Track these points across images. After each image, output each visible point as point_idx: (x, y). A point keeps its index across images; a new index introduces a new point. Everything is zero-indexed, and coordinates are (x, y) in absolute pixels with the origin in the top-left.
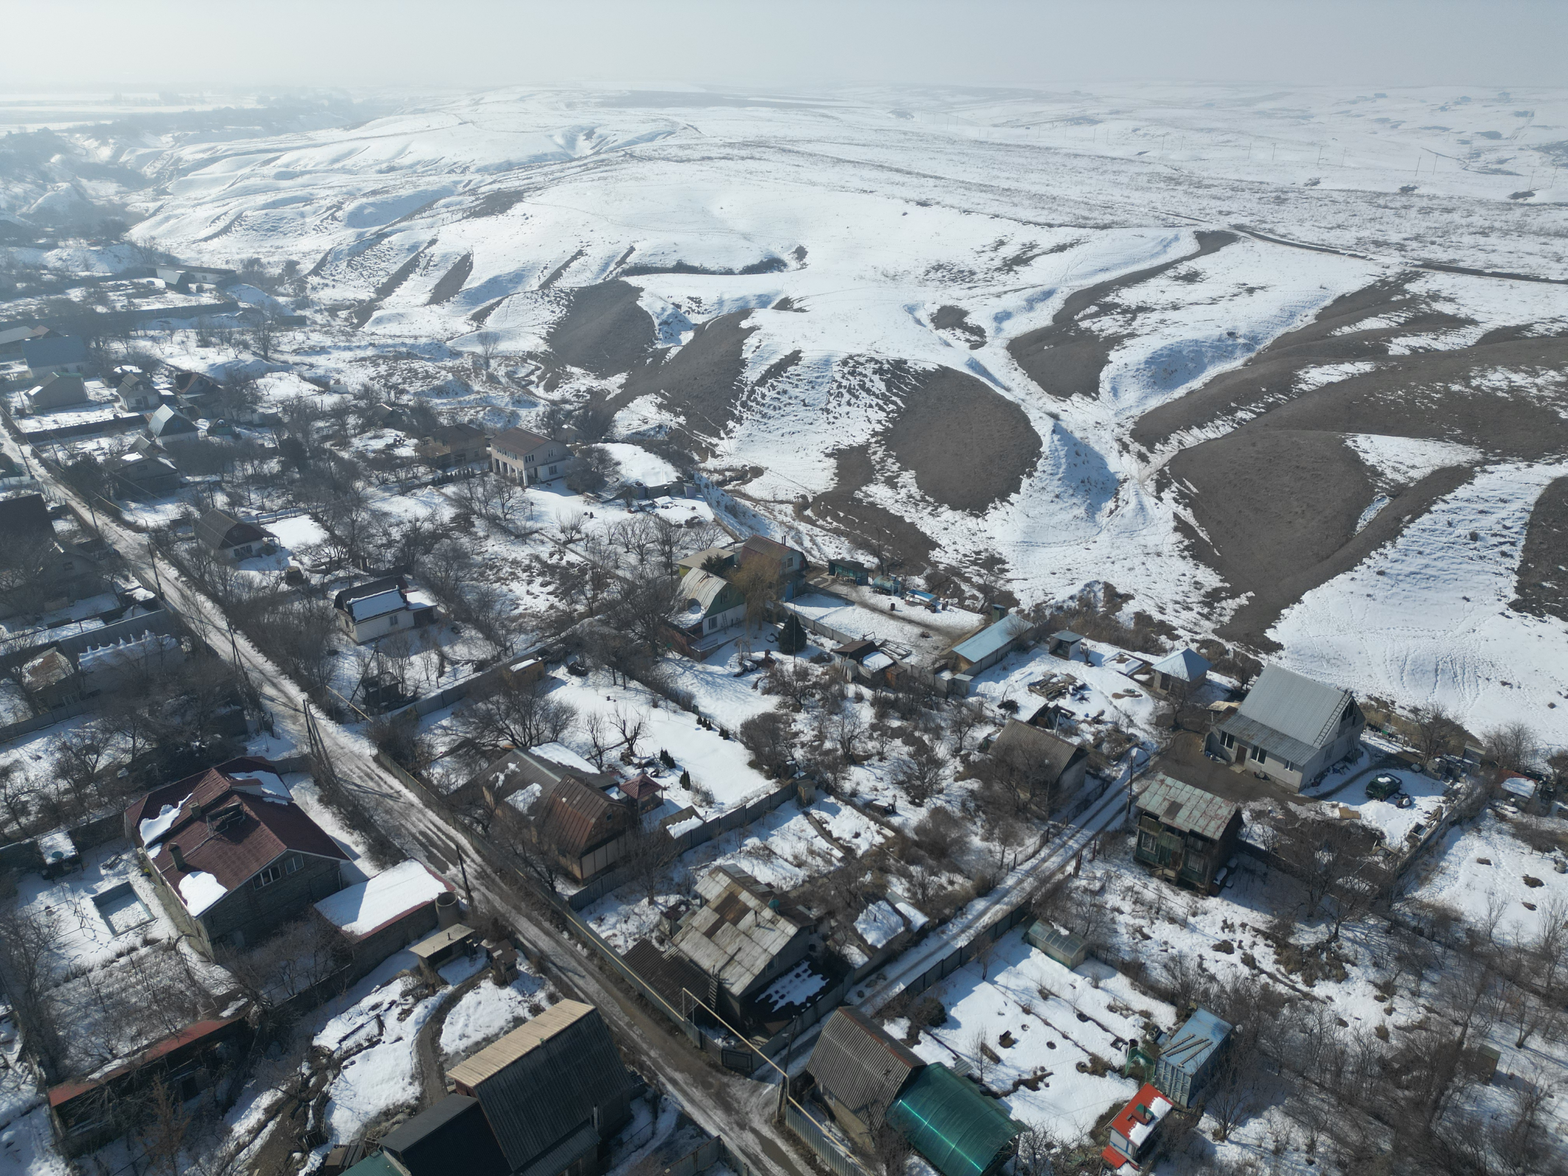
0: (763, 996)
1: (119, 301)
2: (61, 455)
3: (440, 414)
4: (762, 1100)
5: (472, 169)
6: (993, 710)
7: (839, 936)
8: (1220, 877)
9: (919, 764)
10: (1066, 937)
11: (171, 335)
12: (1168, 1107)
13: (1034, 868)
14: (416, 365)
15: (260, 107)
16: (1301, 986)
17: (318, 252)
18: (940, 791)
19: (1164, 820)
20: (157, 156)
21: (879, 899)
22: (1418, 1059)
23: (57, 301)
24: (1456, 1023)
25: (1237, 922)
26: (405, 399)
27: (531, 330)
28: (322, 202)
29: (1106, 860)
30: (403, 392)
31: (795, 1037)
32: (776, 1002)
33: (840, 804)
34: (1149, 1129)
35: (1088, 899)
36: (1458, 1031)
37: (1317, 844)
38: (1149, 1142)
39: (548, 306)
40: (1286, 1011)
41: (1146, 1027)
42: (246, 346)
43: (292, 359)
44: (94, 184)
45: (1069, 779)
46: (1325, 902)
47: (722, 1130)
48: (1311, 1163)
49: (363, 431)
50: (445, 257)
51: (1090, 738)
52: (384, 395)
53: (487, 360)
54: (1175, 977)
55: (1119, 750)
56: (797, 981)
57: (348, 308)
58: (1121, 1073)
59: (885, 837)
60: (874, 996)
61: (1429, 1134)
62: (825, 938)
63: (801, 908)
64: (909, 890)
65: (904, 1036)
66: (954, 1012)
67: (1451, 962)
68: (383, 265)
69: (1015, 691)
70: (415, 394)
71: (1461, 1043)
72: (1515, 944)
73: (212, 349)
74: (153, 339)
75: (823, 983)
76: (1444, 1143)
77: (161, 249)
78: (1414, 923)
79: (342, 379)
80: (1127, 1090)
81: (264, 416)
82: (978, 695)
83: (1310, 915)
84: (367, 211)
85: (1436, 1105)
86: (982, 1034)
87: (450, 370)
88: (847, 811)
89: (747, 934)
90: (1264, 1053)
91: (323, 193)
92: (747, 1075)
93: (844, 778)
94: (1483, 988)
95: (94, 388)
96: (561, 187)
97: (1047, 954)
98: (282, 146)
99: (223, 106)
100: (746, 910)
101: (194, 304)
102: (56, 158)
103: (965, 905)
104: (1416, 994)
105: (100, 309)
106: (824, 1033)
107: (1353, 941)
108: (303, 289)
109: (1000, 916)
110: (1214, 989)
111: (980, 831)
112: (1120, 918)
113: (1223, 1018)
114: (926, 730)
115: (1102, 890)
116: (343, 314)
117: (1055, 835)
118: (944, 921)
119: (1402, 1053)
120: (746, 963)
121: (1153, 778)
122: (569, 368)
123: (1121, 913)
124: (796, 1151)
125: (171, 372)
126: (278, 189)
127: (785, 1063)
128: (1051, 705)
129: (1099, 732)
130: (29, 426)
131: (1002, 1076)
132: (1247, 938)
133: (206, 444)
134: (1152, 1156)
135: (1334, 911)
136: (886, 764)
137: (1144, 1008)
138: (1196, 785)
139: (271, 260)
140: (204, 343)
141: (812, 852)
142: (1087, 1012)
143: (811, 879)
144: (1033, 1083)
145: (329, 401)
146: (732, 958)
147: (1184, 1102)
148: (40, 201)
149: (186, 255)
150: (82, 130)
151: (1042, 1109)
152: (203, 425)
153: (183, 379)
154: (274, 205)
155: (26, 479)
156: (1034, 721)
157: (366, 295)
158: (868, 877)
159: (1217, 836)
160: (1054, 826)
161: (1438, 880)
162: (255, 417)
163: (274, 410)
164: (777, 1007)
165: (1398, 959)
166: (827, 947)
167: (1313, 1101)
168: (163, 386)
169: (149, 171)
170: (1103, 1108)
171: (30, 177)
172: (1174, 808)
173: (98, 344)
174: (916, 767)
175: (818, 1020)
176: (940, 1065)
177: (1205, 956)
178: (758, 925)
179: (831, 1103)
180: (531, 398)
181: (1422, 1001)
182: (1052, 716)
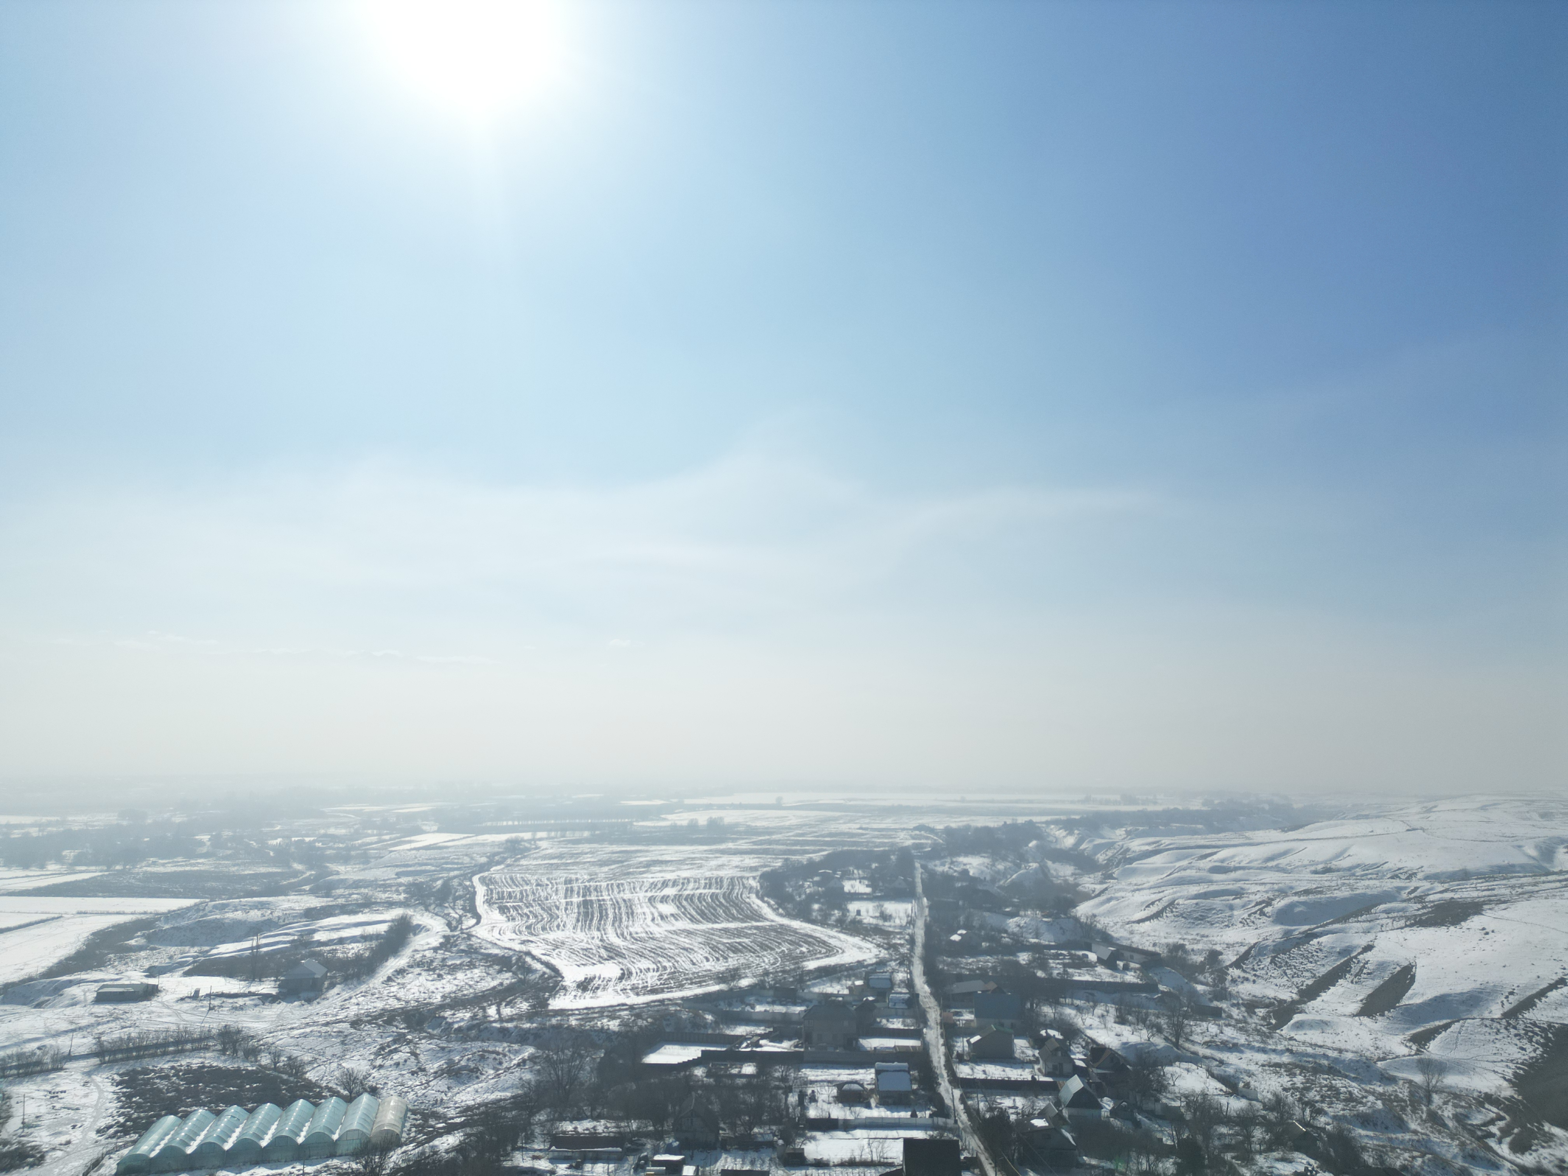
1: (1056, 968)
2: (982, 1106)
3: (1364, 1149)
5: (1420, 876)
11: (1094, 1007)
14: (1338, 1083)
15: (1204, 809)
17: (1242, 944)
20: (1110, 846)
23: (1009, 962)
26: (1322, 1120)
27: (1490, 1066)
28: (1252, 897)
30: (1320, 1112)
39: (1515, 1040)
42: (1160, 1030)
43: (1203, 1051)
44: (1057, 866)
49: (1269, 1149)
50: (1382, 966)
52: (1297, 1111)
53: (1428, 1093)
57: (1267, 1006)
68: (1310, 966)
70: (1335, 1118)
73: (1128, 1028)
74: (1079, 1009)
77: (1099, 926)
79: (1252, 1083)
81: (1166, 1107)
84: (1297, 910)
87: (1380, 1096)
91: (1254, 888)
95: (1021, 1045)
96: (1533, 902)
98: (1220, 843)
99: (1172, 807)
101: (1118, 980)
102: (1033, 844)
105: (1040, 974)
108: (1223, 980)
116: (1261, 1012)
122: (1547, 1127)
125: (1087, 1043)
126: (1211, 882)
130: (964, 1071)
133: (1107, 1125)
139: (1196, 947)
140: (1121, 1020)
145: (1236, 1105)
148: (1014, 877)
149: (1118, 933)
150: (1056, 822)
152: (1108, 1104)
153: (1097, 1052)
154: (1205, 895)
155: (950, 1122)
157: (1287, 995)
162: (1158, 1108)
163: (1177, 1104)
168: (1078, 1057)
169: (1101, 858)
171: (1011, 857)
173: (1032, 1005)
180: (1490, 1156)
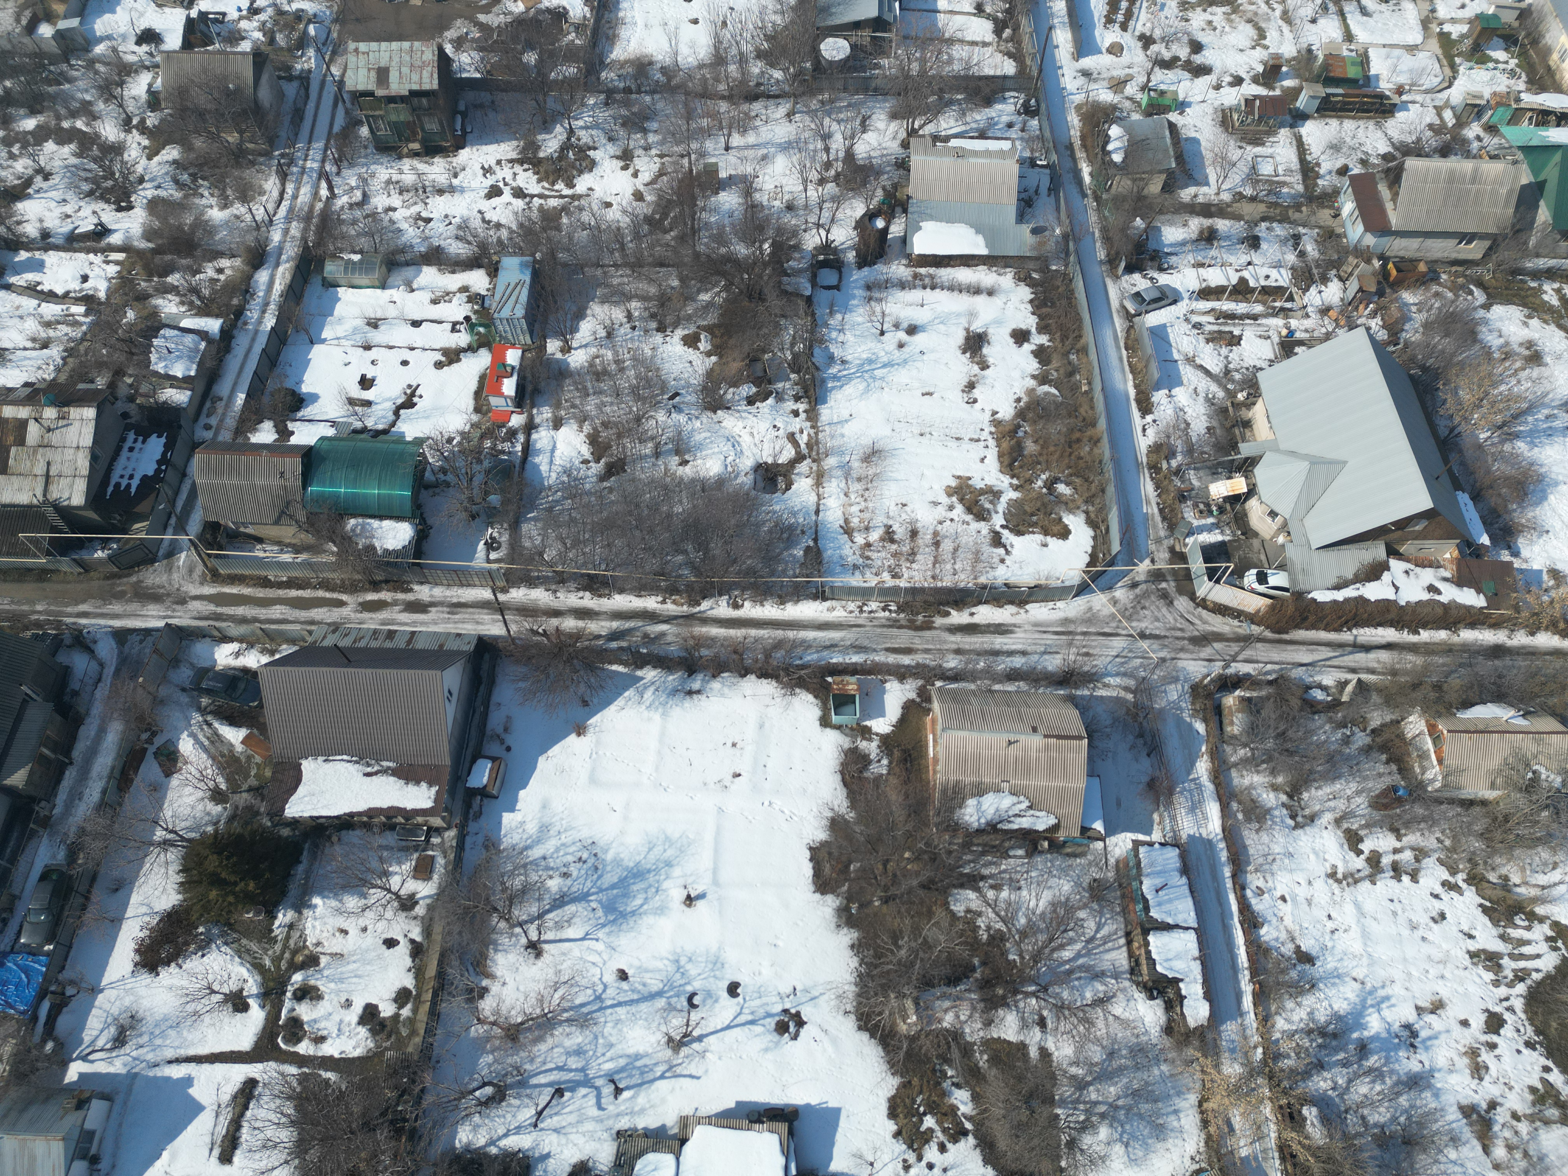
0: (110, 489)
4: (183, 571)
6: (133, 52)
7: (144, 388)
8: (458, 127)
9: (95, 160)
10: (361, 262)
12: (520, 352)
13: (291, 210)
16: (567, 192)
18: (141, 180)
19: (380, 93)
21: (159, 329)
22: (669, 201)
24: (682, 156)
25: (493, 162)
29: (351, 165)
31: (173, 502)
32: (129, 486)
33: (38, 254)
34: (515, 378)
35: (358, 213)
36: (685, 161)
37: (519, 47)
38: (520, 388)
40: (565, 220)
41: (470, 300)
45: (265, 95)
46: (550, 104)
47: (165, 617)
48: (634, 328)
51: (258, 35)
54: (469, 243)
55: (295, 35)
56: (135, 454)
58: (471, 349)
59: (117, 263)
60: (222, 421)
61: (697, 255)
62: (131, 399)
63: (81, 386)
64: (182, 303)
65: (276, 436)
66: (305, 388)
67: (660, 105)
69: (142, 15)
71: (691, 170)
72: (696, 63)
75: (163, 440)
76: (708, 256)
78: (622, 85)
80: (482, 360)
82: (101, 40)
83: (545, 122)
85: (694, 231)
86: (342, 390)
88: (51, 258)
89: (44, 445)
90: (565, 265)
92: (152, 560)
93: (19, 223)
94: (689, 116)
97: (353, 287)
100: (22, 425)
103: (248, 285)
104: (647, 148)
106: (198, 481)
107: (586, 128)
109: (288, 277)
110: (504, 234)
111: (213, 201)
112: (396, 216)
113: (522, 255)
114: (74, 114)
115: (365, 195)
117: (289, 165)
118: (239, 312)
119: (657, 204)
120: (67, 470)
121: (345, 51)
123: (394, 210)
124: (248, 586)
127: (181, 528)
128: (194, 14)
129: (264, 23)
131: (380, 413)
132: (505, 173)
134: (527, 396)
135: (559, 108)
136: (55, 180)
137: (460, 285)
138: (389, 39)
141: (48, 325)
142: (417, 317)
143: (70, 352)
144: (409, 403)
146: (47, 476)
147: (529, 342)
151: (427, 417)
156: (188, 44)
158: (131, 315)
159: (435, 85)
160: (282, 155)
161: (624, 33)
164: (133, 490)
165: (623, 125)
166: (140, 406)
167: (615, 281)
170: (473, 385)
172: (382, 74)
174: (93, 166)
175: (184, 475)
176: (323, 439)
177: (484, 209)
178: (49, 430)
179: (250, 530)
181: (654, 152)
182: (202, 27)
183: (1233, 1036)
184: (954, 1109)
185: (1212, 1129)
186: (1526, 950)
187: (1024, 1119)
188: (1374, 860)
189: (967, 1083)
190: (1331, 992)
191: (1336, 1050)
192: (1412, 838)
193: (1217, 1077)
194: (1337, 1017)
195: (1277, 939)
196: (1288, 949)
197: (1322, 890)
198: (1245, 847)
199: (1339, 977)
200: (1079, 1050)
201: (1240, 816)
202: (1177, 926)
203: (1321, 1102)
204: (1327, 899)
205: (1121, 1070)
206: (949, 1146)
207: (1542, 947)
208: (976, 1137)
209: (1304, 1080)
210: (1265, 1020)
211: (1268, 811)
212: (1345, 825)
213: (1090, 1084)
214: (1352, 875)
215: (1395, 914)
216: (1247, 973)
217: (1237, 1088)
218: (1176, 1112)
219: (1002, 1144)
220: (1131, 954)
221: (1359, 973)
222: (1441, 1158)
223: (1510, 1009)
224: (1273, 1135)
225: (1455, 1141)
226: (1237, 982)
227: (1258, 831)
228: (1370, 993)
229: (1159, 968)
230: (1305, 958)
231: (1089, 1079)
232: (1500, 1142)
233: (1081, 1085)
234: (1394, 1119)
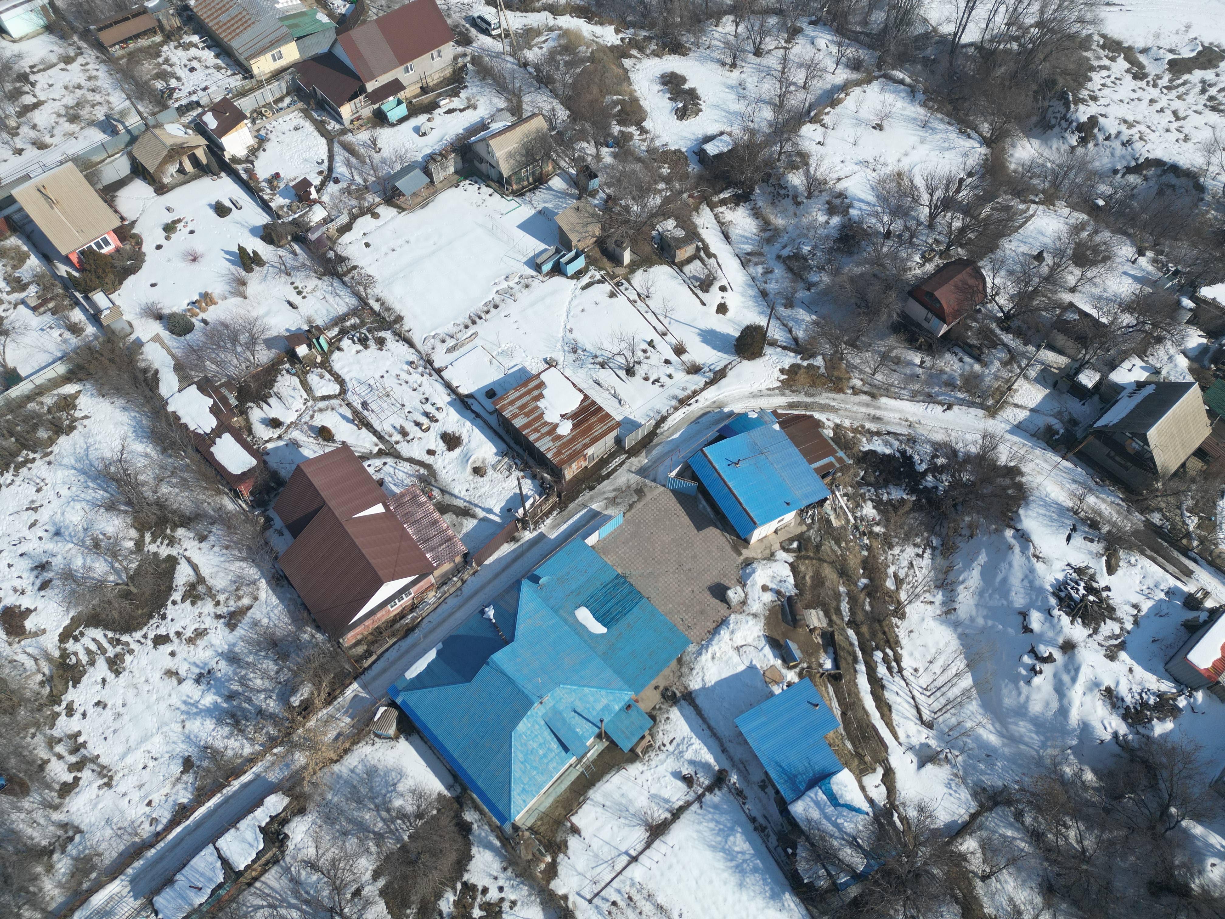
183: (277, 770)
184: (456, 904)
185: (347, 745)
186: (93, 647)
187: (427, 856)
188: (78, 767)
189: (435, 909)
190: (203, 735)
191: (243, 710)
192: (42, 753)
193: (312, 764)
194: (219, 721)
195: (186, 789)
196: (189, 778)
197: (123, 785)
198: (121, 855)
199: (188, 737)
200: (357, 856)
201: (93, 875)
202: (220, 857)
203: (284, 698)
204: (130, 778)
205: (350, 821)
206: (480, 888)
207: (86, 641)
208: (462, 876)
209: (277, 716)
210: (251, 760)
211: (76, 859)
212: (57, 801)
213: (374, 833)
214: (99, 773)
215: (115, 732)
216: (224, 791)
217: (310, 748)
218: (352, 771)
219: (453, 857)
220: (264, 871)
221: (178, 727)
222: (271, 624)
223: (145, 636)
224: (325, 711)
225: (255, 624)
226: (236, 792)
227: (100, 855)
228: (188, 713)
229: (261, 846)
230: (188, 764)
231: (371, 835)
232: (240, 604)
233: (379, 838)
234: (266, 657)
